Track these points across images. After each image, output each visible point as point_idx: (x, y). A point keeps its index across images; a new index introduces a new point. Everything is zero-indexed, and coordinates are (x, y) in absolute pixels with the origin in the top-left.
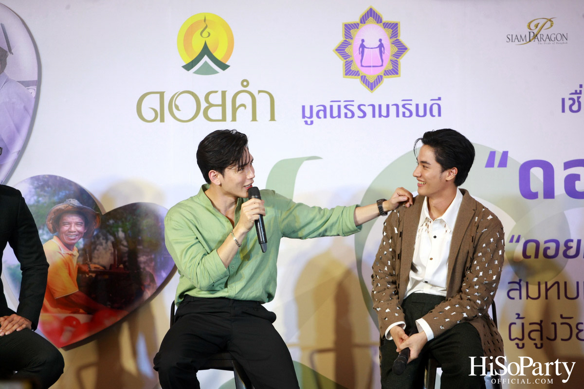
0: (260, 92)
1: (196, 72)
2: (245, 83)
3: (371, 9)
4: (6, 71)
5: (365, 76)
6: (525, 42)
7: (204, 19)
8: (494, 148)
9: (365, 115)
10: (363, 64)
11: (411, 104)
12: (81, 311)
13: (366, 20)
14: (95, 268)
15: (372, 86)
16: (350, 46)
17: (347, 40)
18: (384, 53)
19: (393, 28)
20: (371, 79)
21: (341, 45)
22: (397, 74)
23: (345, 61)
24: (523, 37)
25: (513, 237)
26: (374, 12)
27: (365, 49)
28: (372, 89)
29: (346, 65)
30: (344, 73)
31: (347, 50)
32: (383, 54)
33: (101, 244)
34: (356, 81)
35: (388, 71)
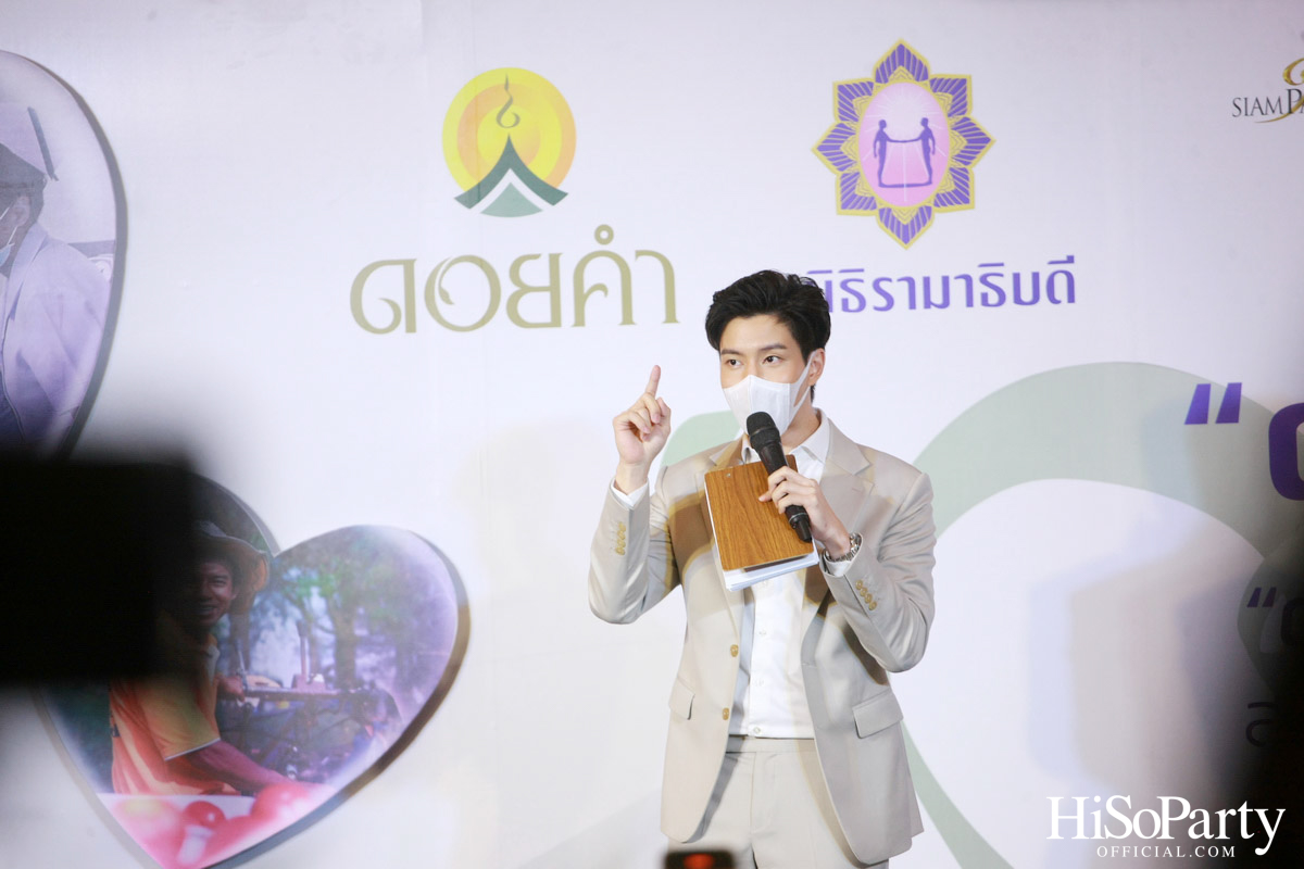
0: (639, 253)
1: (488, 211)
2: (604, 233)
3: (901, 48)
4: (41, 220)
5: (889, 210)
6: (1277, 114)
7: (504, 82)
8: (1207, 376)
9: (890, 302)
10: (884, 181)
11: (1001, 275)
12: (227, 788)
13: (890, 73)
14: (258, 684)
15: (906, 233)
16: (851, 138)
17: (845, 123)
18: (934, 153)
19: (956, 89)
20: (905, 215)
21: (830, 136)
22: (967, 201)
23: (841, 173)
24: (1274, 102)
25: (1258, 591)
26: (909, 53)
27: (888, 143)
28: (906, 240)
29: (843, 184)
30: (840, 204)
31: (845, 148)
32: (931, 154)
33: (271, 627)
34: (869, 221)
35: (943, 195)
